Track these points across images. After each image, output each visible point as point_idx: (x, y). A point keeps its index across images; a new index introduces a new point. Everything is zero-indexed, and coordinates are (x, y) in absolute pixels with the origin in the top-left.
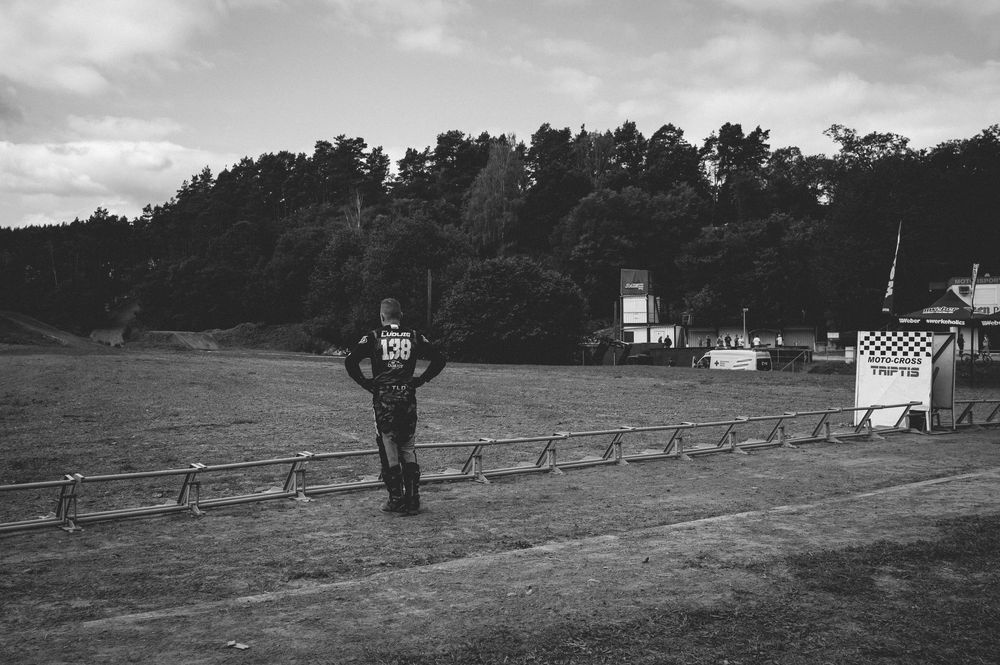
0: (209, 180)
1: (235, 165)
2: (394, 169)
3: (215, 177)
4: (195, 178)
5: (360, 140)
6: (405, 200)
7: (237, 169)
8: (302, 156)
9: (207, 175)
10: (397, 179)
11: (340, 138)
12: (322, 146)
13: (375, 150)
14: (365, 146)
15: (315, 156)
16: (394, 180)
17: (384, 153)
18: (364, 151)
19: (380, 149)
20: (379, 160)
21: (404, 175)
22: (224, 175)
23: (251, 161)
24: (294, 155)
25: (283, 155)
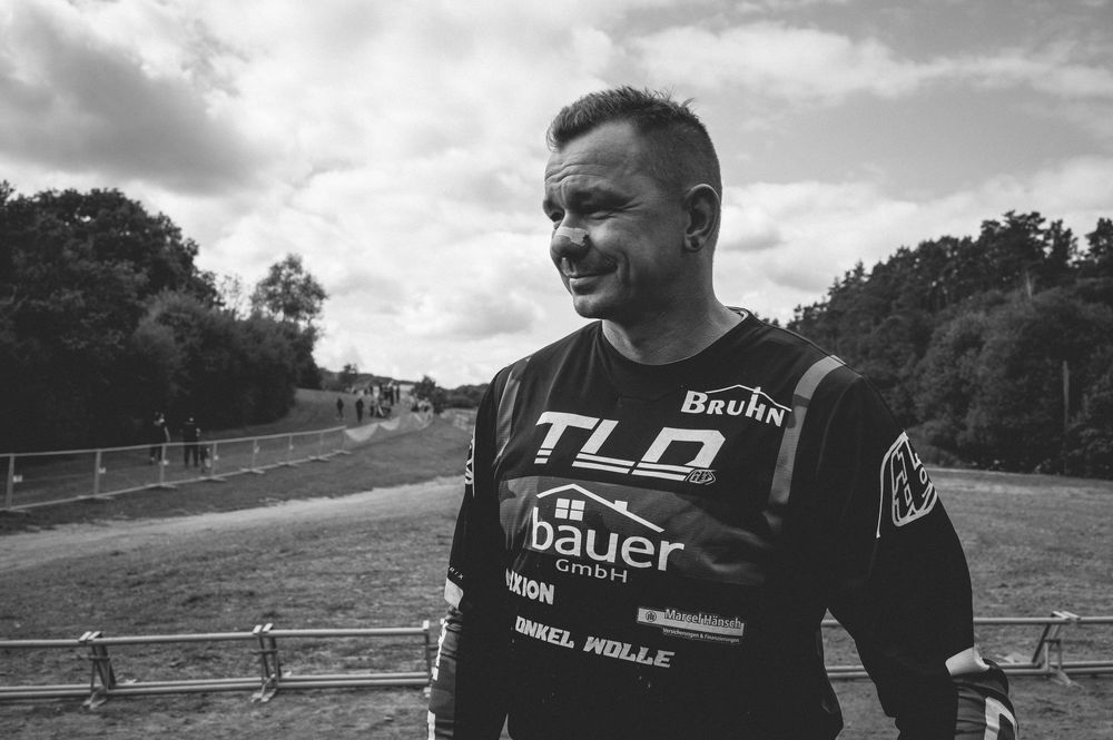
0: (862, 275)
1: (891, 257)
2: (1083, 246)
3: (868, 270)
4: (848, 274)
5: (1035, 215)
6: (1092, 280)
7: (893, 261)
8: (967, 240)
9: (859, 271)
10: (1087, 256)
11: (1009, 214)
12: (989, 226)
13: (1053, 224)
14: (1043, 220)
15: (981, 238)
16: (1083, 258)
17: (1064, 227)
18: (1042, 227)
19: (1060, 222)
20: (1063, 239)
21: (1095, 251)
22: (878, 268)
23: (908, 250)
24: (957, 240)
25: (946, 240)
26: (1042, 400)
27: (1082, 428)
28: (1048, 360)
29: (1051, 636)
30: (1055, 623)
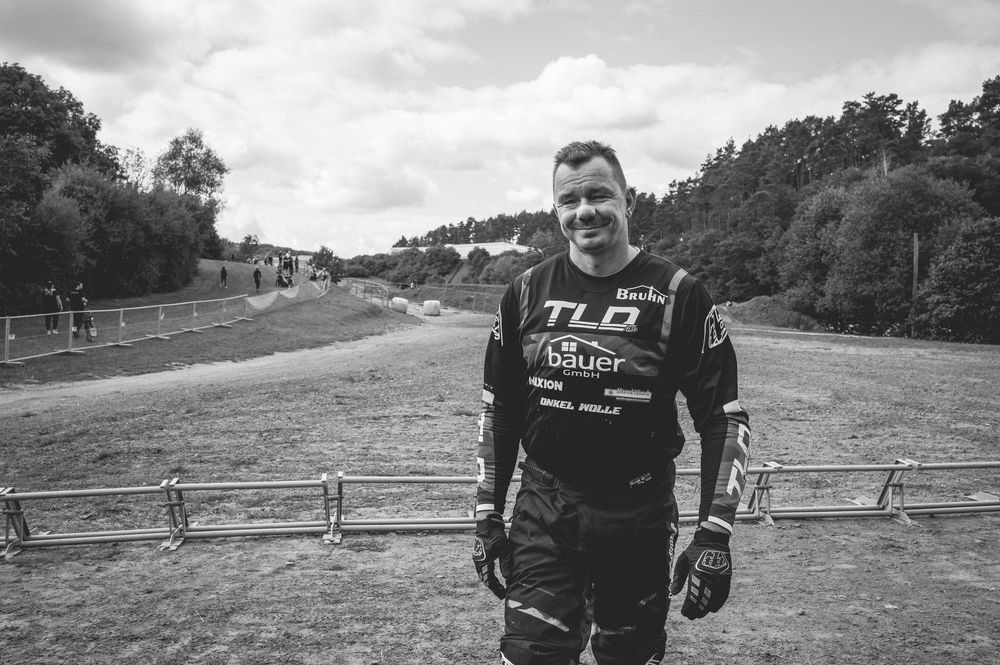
0: (733, 152)
1: (760, 135)
2: (936, 126)
3: (739, 148)
4: (720, 151)
5: (893, 97)
6: (943, 158)
7: (762, 139)
8: (830, 120)
9: (730, 148)
10: (938, 136)
11: (870, 96)
12: (851, 107)
13: (909, 106)
14: (899, 102)
15: (843, 118)
16: (935, 138)
17: (919, 109)
18: (898, 108)
19: (916, 104)
20: (918, 120)
21: (947, 131)
22: (748, 146)
23: (775, 129)
24: (821, 119)
25: (810, 119)
26: (894, 269)
27: (929, 295)
28: (900, 232)
29: (895, 480)
30: (899, 470)
